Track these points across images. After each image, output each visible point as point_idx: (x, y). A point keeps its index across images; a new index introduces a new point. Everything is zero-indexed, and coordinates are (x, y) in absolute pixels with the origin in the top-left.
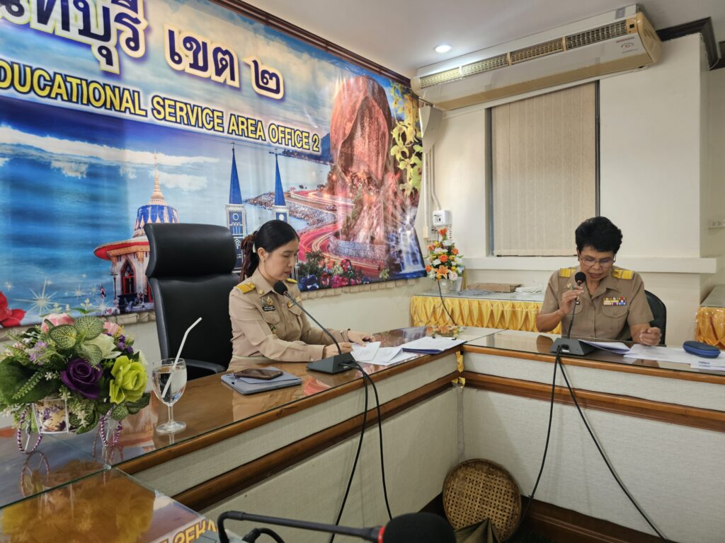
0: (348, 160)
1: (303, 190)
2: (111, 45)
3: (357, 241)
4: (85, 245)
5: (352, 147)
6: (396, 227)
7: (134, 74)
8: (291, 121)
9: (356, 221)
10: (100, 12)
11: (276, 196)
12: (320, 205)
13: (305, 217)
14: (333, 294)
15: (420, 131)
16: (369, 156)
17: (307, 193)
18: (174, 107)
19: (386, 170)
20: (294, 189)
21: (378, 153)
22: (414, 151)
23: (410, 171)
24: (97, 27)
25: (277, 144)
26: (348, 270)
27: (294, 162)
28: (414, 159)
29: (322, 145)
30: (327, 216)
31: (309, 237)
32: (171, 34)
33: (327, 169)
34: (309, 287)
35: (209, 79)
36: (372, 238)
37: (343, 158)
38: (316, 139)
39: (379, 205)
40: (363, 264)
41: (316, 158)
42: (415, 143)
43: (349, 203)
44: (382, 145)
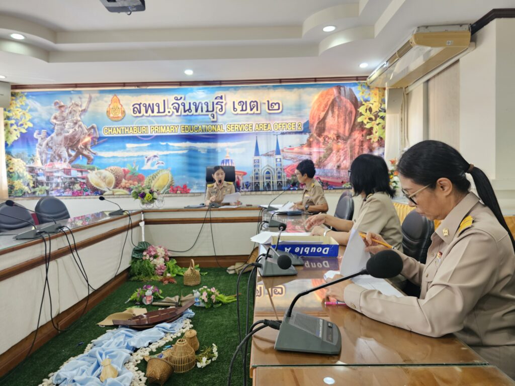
0: (321, 130)
1: (291, 148)
2: (214, 113)
3: (326, 168)
5: (324, 123)
7: (221, 119)
8: (286, 120)
9: (327, 159)
10: (212, 103)
11: (276, 152)
12: (301, 153)
13: (292, 159)
15: (384, 103)
16: (338, 125)
17: (293, 149)
18: (234, 127)
19: (352, 130)
20: (286, 148)
22: (379, 116)
23: (376, 128)
24: (210, 109)
25: (278, 131)
28: (379, 120)
29: (304, 126)
32: (234, 102)
33: (306, 136)
34: (291, 189)
35: (247, 114)
37: (318, 130)
38: (300, 125)
39: (346, 149)
40: (330, 180)
41: (300, 133)
42: (380, 111)
43: (322, 150)
44: (349, 118)
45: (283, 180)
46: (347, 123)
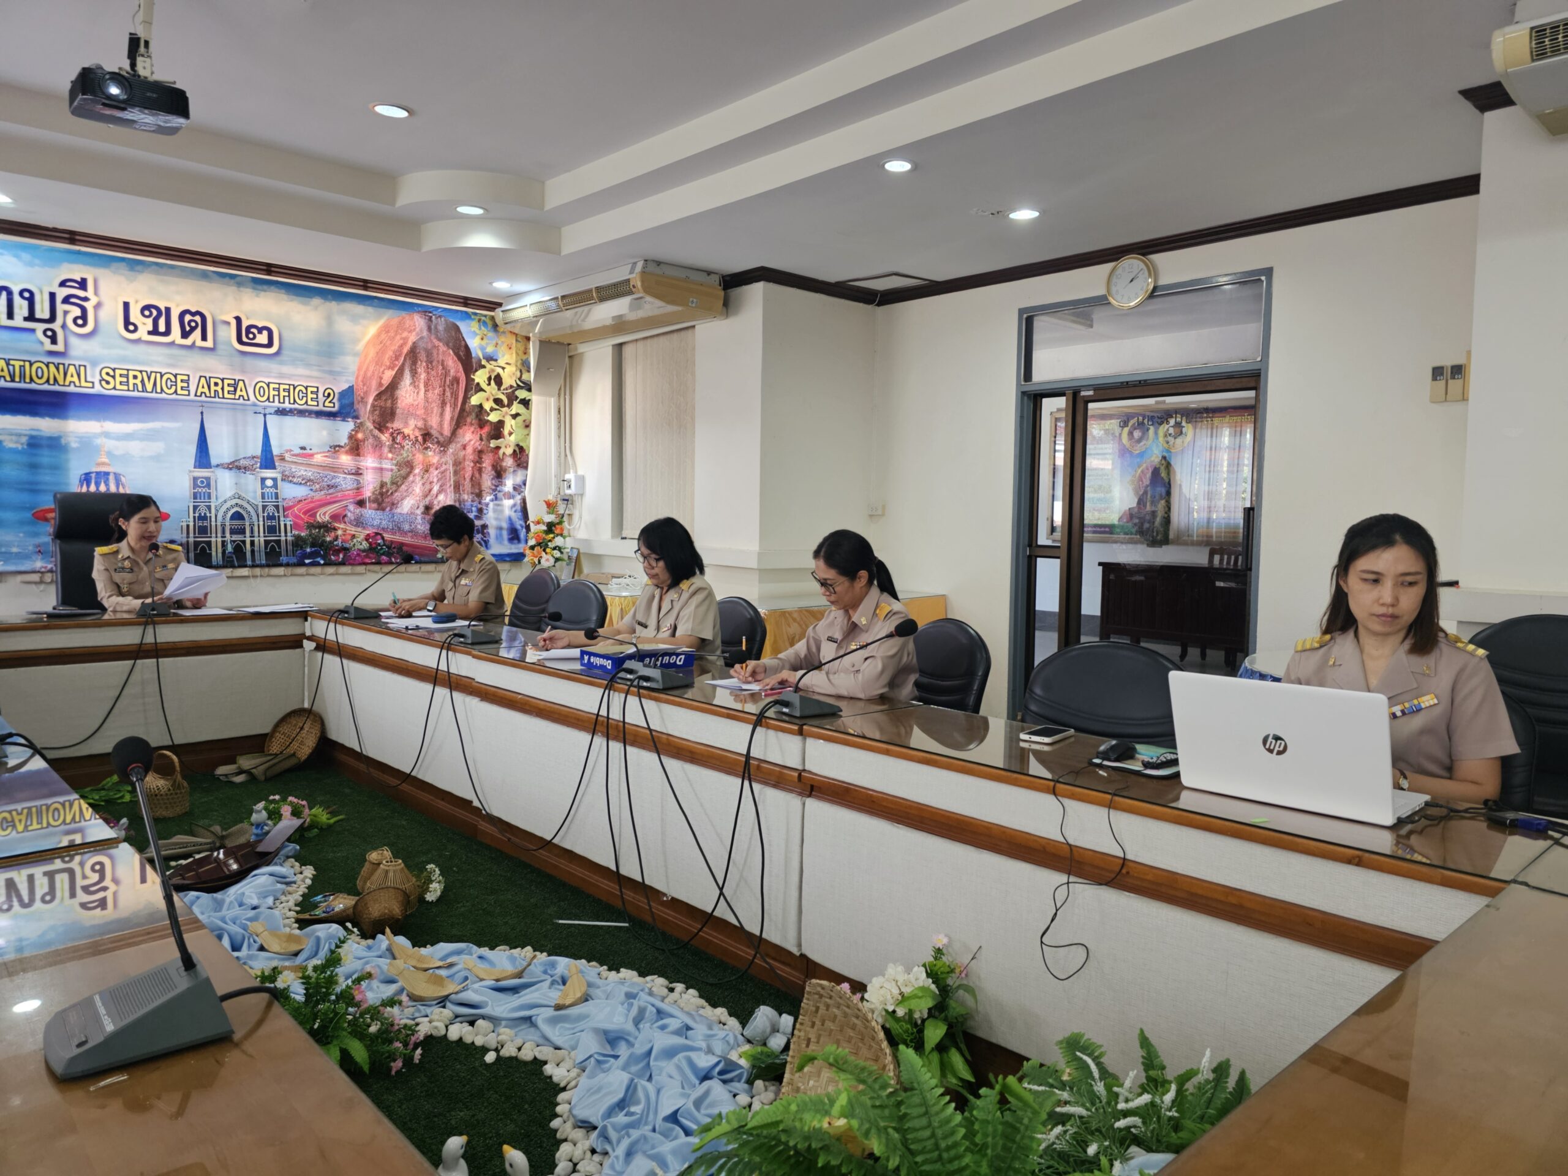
0: (385, 415)
1: (304, 452)
2: (56, 326)
3: (399, 510)
4: (22, 508)
5: (394, 399)
6: (479, 495)
7: (79, 349)
8: (290, 377)
9: (399, 486)
10: (47, 298)
11: (262, 459)
12: (334, 469)
13: (307, 482)
14: (350, 572)
15: (529, 371)
16: (426, 408)
17: (311, 455)
18: (127, 376)
19: (459, 423)
20: (291, 451)
21: (443, 404)
22: (517, 397)
23: (510, 424)
24: (42, 310)
25: (267, 403)
26: (379, 544)
27: (289, 420)
28: (516, 408)
29: (340, 400)
30: (346, 483)
31: (312, 505)
32: (126, 305)
33: (348, 426)
34: (307, 561)
35: (173, 343)
37: (377, 412)
38: (329, 395)
39: (444, 467)
40: (407, 540)
41: (331, 415)
42: (519, 387)
43: (387, 465)
44: (452, 394)
45: (283, 538)
46: (448, 406)
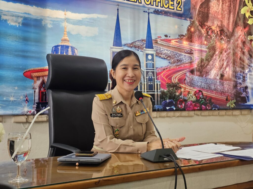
0: (204, 17)
1: (167, 38)
3: (209, 77)
5: (208, 7)
6: (243, 68)
9: (209, 62)
11: (146, 42)
12: (180, 49)
13: (168, 57)
14: (187, 115)
16: (222, 14)
17: (170, 41)
19: (236, 25)
20: (160, 37)
21: (230, 12)
25: (150, 6)
26: (200, 98)
27: (161, 18)
29: (184, 6)
30: (185, 58)
31: (170, 72)
33: (187, 23)
34: (168, 108)
36: (222, 76)
37: (200, 15)
38: (179, 2)
39: (229, 51)
40: (213, 95)
41: (179, 16)
43: (204, 49)
44: (234, 6)
45: (156, 93)
46: (232, 14)
